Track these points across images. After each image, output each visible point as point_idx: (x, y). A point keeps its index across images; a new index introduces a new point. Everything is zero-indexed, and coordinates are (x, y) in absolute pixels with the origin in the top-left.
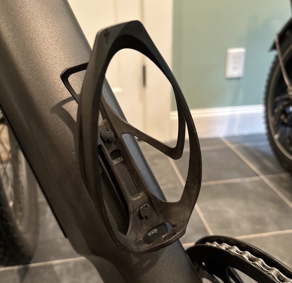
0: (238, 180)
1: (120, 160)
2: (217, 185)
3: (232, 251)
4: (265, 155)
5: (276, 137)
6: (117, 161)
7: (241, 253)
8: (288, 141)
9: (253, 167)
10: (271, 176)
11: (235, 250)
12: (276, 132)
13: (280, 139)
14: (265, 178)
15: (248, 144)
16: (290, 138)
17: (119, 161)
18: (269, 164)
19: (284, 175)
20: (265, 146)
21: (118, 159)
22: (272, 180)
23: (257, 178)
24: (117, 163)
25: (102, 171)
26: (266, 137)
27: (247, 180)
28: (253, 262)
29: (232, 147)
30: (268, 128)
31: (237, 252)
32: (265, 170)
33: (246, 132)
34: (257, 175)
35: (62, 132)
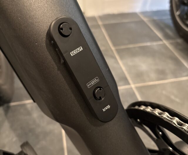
0: (148, 44)
1: (79, 50)
2: (134, 48)
3: (164, 116)
4: (167, 26)
5: (177, 13)
6: (76, 51)
7: (171, 118)
8: (185, 17)
9: (159, 34)
10: (171, 41)
11: (166, 115)
12: (177, 10)
13: (179, 16)
14: (166, 42)
15: (156, 18)
16: (186, 14)
17: (78, 52)
18: (170, 33)
19: (180, 41)
20: (168, 19)
21: (77, 49)
22: (171, 44)
23: (161, 43)
24: (76, 53)
25: (64, 61)
26: (168, 13)
27: (155, 43)
28: (181, 126)
29: (145, 20)
30: (171, 6)
31: (168, 117)
32: (167, 37)
33: (155, 8)
34: (161, 40)
35: (25, 25)
